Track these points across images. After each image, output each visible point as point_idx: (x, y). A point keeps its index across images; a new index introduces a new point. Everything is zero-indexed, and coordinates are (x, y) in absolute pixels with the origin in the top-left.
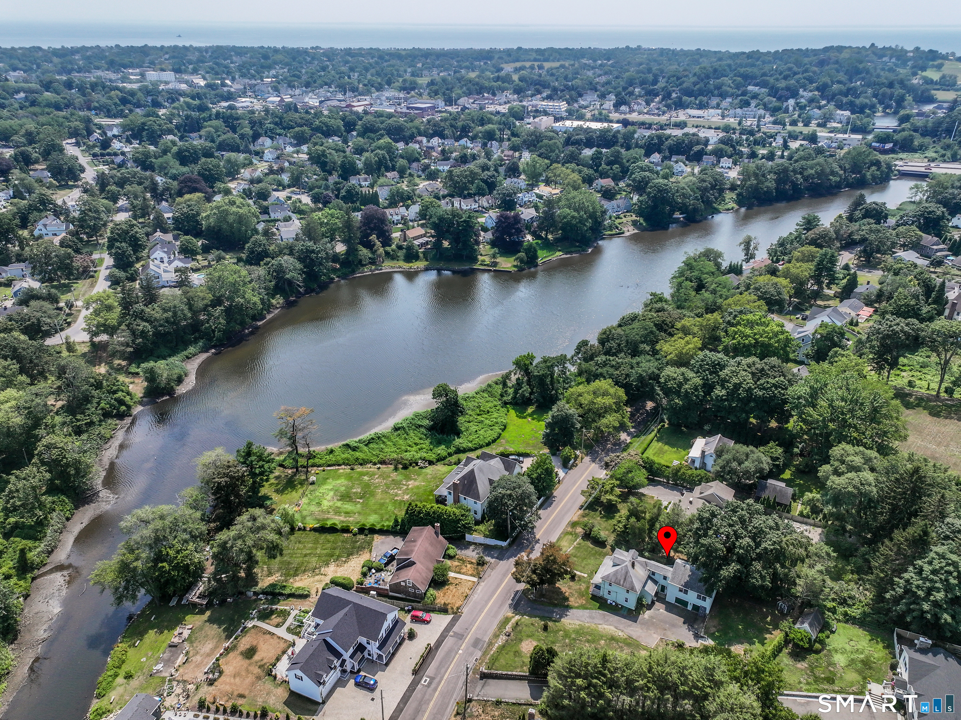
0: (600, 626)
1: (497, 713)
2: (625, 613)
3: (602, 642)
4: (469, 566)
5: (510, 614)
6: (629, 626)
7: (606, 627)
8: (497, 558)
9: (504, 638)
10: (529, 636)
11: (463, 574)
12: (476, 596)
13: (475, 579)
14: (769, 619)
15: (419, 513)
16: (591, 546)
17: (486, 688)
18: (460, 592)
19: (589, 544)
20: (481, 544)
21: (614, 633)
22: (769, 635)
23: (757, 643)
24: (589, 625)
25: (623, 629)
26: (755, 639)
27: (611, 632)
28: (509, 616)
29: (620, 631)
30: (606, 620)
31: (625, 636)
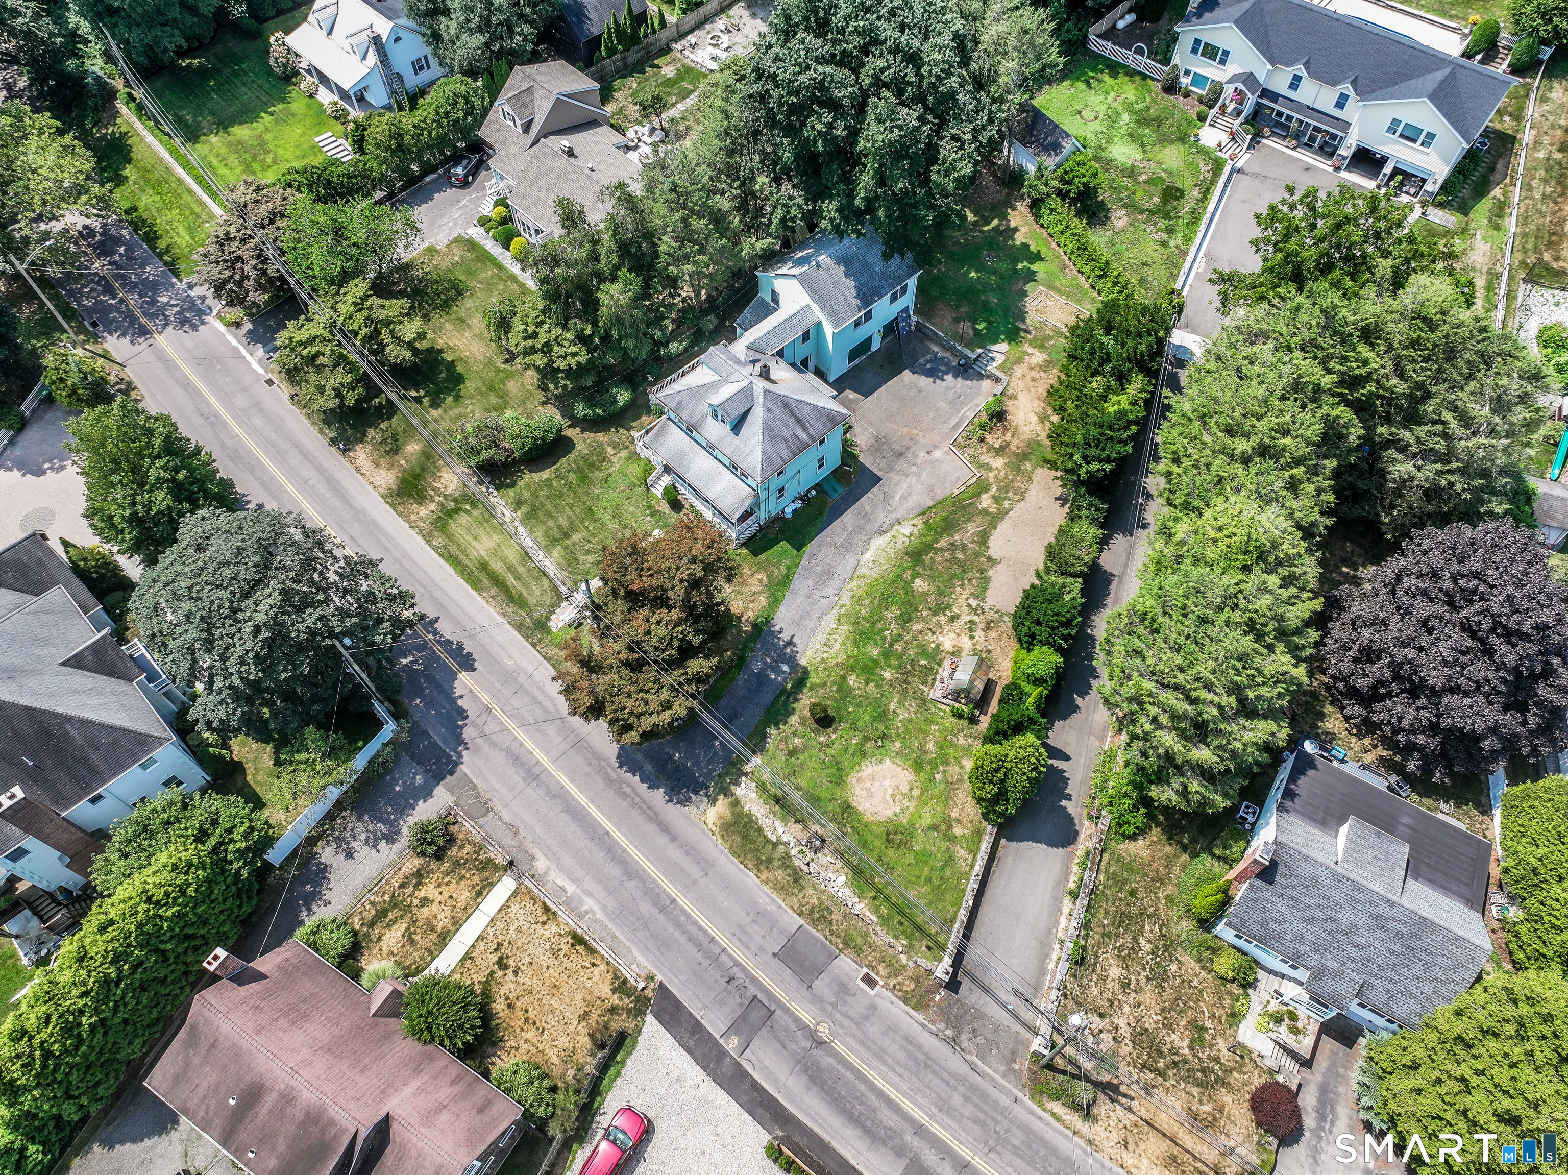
0: (863, 570)
1: (1115, 972)
2: (841, 491)
3: (919, 585)
4: (429, 890)
5: (720, 809)
6: (887, 498)
7: (869, 555)
8: (438, 778)
9: (826, 857)
10: (839, 779)
11: (457, 923)
12: (589, 904)
13: (506, 886)
14: (970, 216)
15: (69, 1029)
16: (546, 474)
17: (992, 981)
18: (544, 960)
19: (530, 479)
20: (330, 816)
21: (899, 546)
22: (1017, 235)
23: (1034, 267)
24: (850, 594)
25: (891, 518)
26: (1020, 266)
27: (890, 551)
28: (720, 818)
29: (896, 528)
30: (847, 547)
31: (915, 521)
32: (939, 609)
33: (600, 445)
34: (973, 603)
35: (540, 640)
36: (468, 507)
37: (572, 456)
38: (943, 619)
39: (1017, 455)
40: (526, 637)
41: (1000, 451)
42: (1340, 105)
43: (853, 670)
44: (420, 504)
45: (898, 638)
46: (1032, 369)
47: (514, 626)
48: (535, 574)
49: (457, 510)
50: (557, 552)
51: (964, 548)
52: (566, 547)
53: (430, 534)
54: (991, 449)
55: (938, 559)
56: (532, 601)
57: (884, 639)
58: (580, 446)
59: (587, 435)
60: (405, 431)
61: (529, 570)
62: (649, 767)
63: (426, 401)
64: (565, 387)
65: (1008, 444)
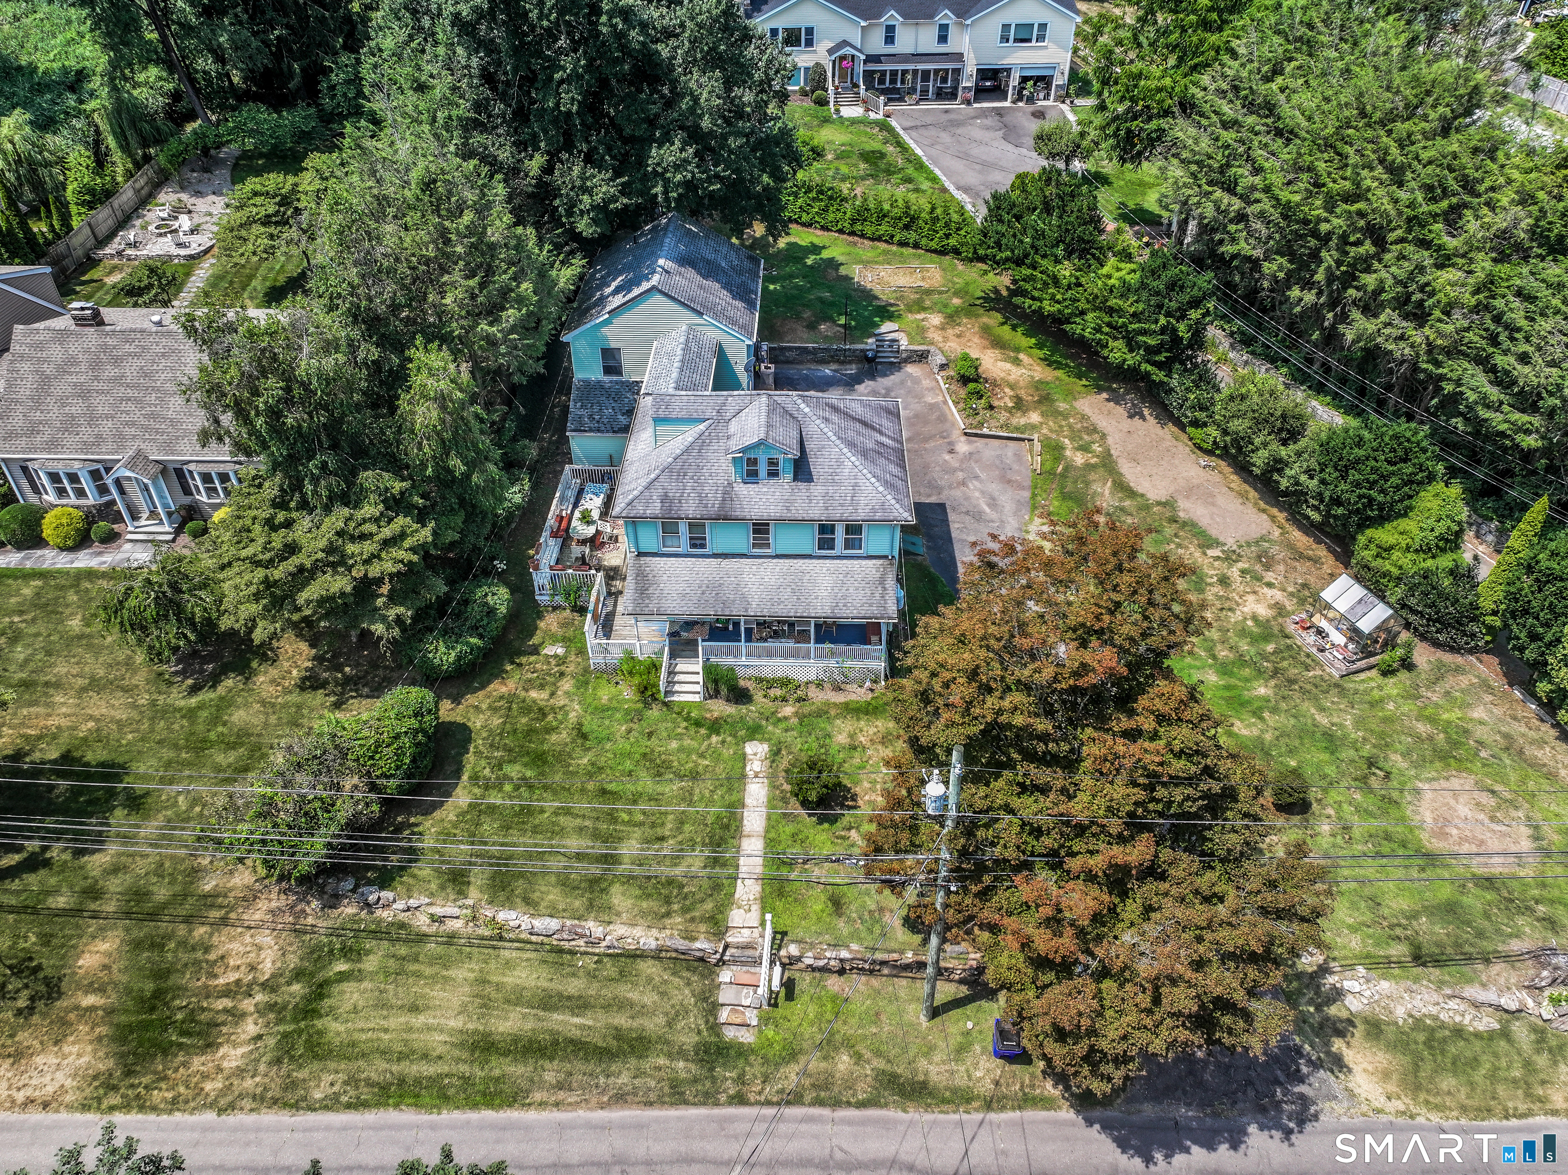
2: (920, 541)
5: (1366, 1065)
6: (978, 517)
19: (437, 826)
23: (825, 256)
26: (809, 261)
28: (1386, 1075)
31: (1038, 520)
33: (510, 699)
34: (1215, 552)
35: (740, 1079)
36: (341, 966)
37: (479, 742)
39: (1040, 402)
40: (708, 1098)
41: (1021, 407)
42: (943, 39)
44: (210, 1046)
46: (943, 329)
47: (661, 1102)
48: (609, 969)
49: (320, 991)
50: (619, 898)
51: (1123, 511)
52: (630, 879)
53: (291, 1085)
54: (1010, 410)
56: (653, 1025)
58: (477, 722)
59: (471, 699)
60: (46, 939)
61: (592, 976)
62: (1185, 1113)
63: (57, 852)
64: (399, 620)
65: (1019, 397)
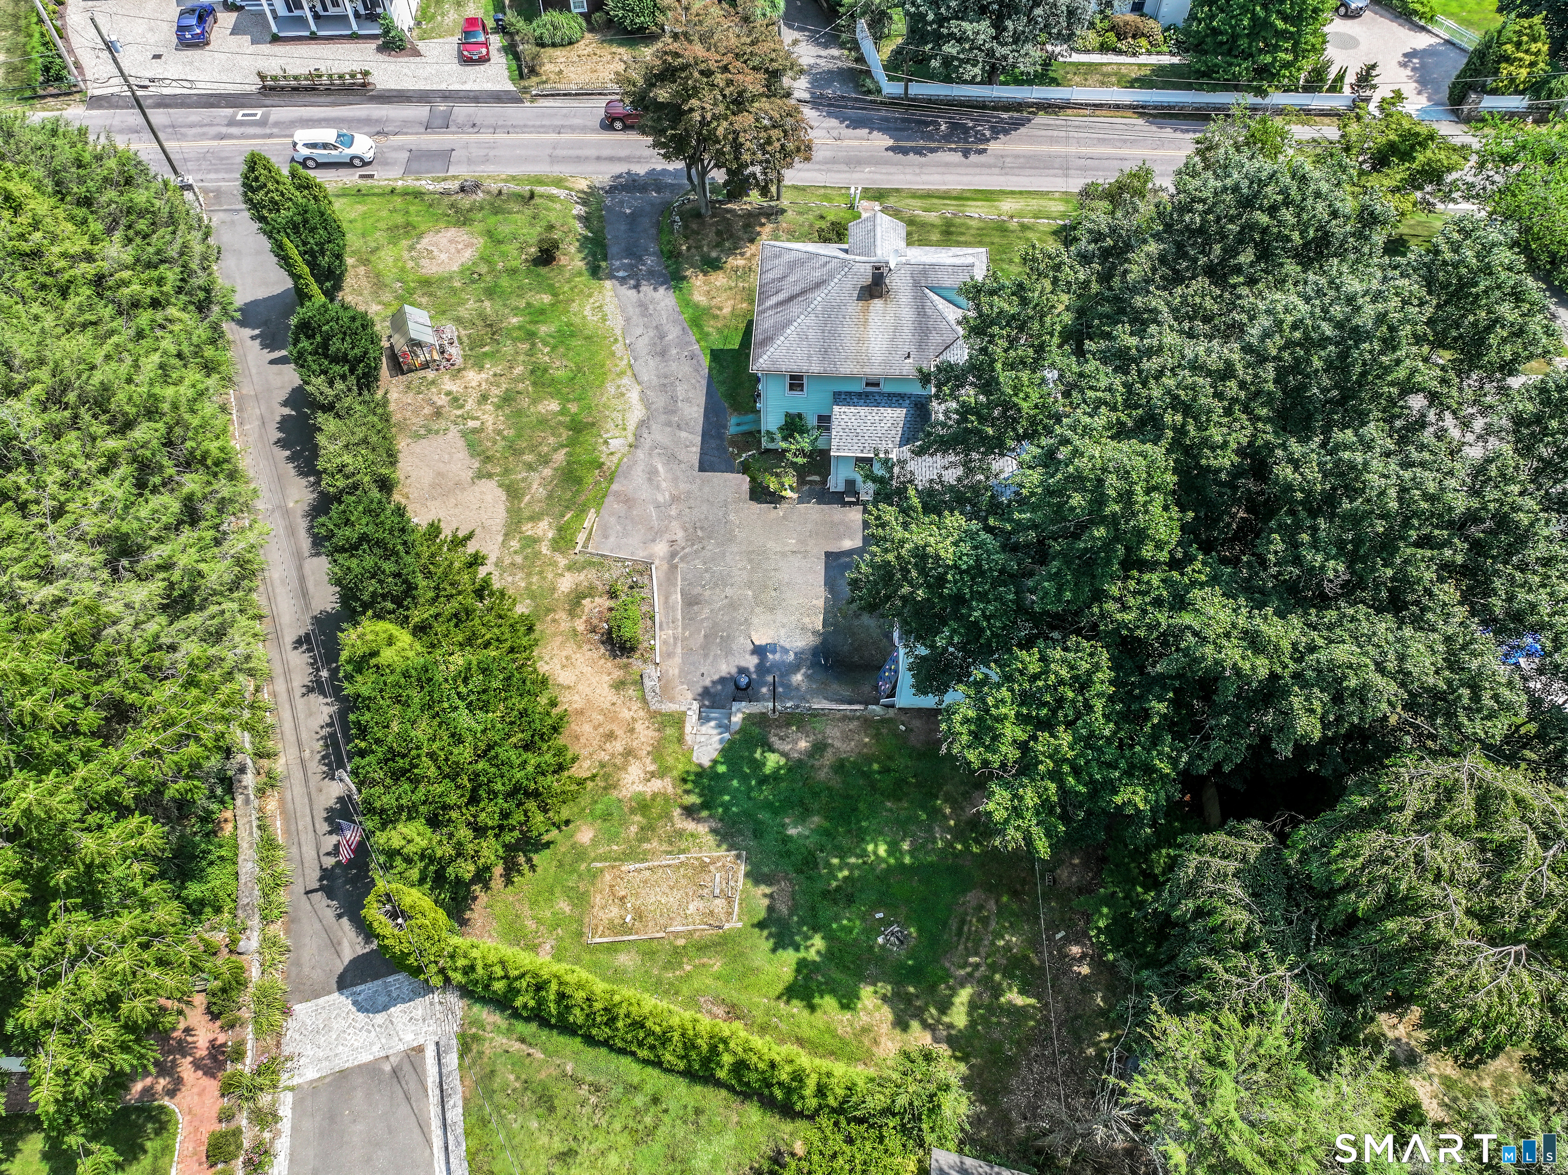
0: (626, 381)
3: (551, 406)
6: (672, 458)
7: (634, 396)
10: (489, 235)
21: (610, 425)
22: (886, 1014)
23: (790, 957)
24: (619, 354)
25: (647, 440)
26: (818, 942)
27: (614, 415)
29: (631, 439)
30: (666, 386)
31: (615, 459)
32: (507, 399)
34: (471, 424)
38: (495, 391)
39: (549, 610)
41: (576, 599)
43: (553, 305)
45: (530, 353)
46: (629, 753)
51: (530, 467)
54: (590, 592)
55: (551, 440)
57: (545, 344)
65: (572, 614)
